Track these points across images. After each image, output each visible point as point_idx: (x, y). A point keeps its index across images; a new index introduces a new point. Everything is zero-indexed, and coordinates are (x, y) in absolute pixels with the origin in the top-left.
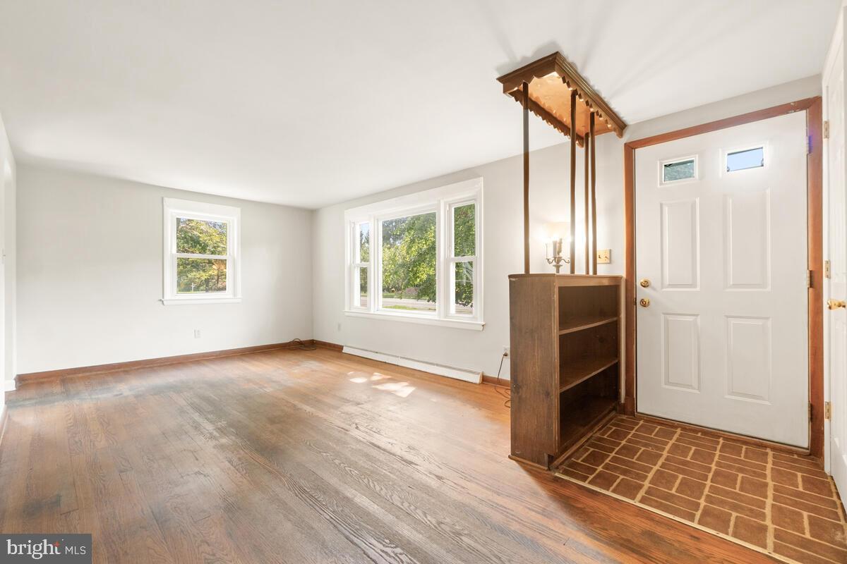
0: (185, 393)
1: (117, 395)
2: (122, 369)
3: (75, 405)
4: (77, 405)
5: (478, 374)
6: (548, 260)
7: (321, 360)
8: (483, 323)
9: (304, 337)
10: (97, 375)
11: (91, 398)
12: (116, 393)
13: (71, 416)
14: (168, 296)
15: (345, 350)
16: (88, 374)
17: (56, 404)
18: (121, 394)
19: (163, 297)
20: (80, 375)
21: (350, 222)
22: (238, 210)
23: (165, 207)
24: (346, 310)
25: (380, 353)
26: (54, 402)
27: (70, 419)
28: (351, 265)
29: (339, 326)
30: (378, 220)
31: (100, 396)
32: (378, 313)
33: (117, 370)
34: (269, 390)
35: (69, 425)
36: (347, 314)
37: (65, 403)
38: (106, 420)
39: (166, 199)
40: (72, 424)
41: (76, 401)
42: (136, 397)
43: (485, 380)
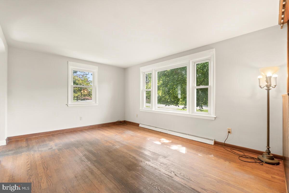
0: (80, 148)
1: (50, 149)
2: (51, 134)
3: (31, 155)
4: (32, 155)
5: (213, 140)
6: (260, 86)
7: (132, 130)
8: (215, 117)
9: (122, 120)
10: (41, 137)
11: (39, 151)
12: (49, 148)
13: (29, 162)
14: (69, 103)
15: (140, 125)
16: (37, 136)
17: (23, 154)
18: (52, 148)
19: (68, 104)
20: (34, 137)
21: (142, 72)
22: (97, 67)
23: (69, 65)
24: (140, 109)
25: (157, 128)
26: (22, 152)
27: (28, 165)
28: (142, 90)
29: (137, 115)
30: (156, 71)
31: (43, 149)
32: (156, 110)
33: (49, 134)
34: (118, 147)
35: (28, 169)
36: (140, 110)
37: (27, 153)
38: (46, 166)
39: (69, 62)
40: (29, 168)
41: (32, 152)
42: (59, 150)
43: (216, 143)
